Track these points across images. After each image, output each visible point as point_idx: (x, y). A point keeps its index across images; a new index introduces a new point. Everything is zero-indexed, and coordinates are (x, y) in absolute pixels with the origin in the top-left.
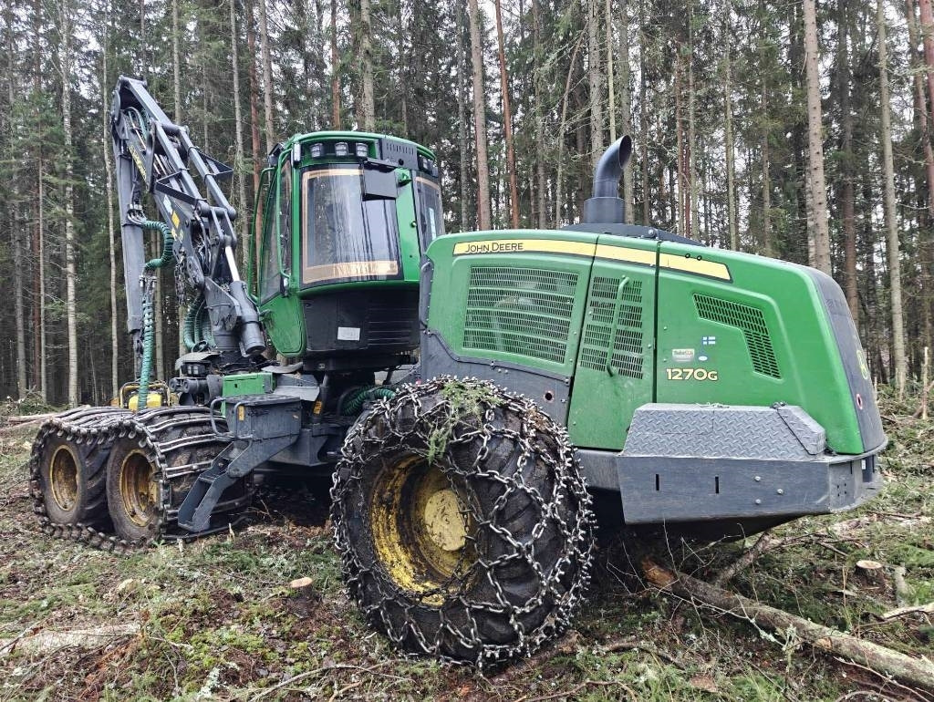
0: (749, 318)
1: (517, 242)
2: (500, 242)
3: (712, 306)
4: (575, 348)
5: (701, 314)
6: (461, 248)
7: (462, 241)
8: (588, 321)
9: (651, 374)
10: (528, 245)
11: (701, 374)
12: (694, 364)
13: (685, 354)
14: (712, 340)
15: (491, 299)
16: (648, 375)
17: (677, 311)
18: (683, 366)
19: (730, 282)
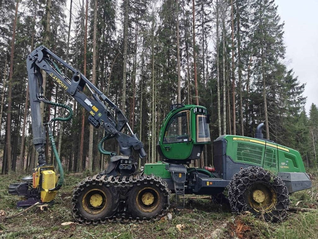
0: (292, 158)
1: (249, 139)
2: (245, 139)
3: (287, 156)
4: (263, 162)
5: (286, 157)
6: (234, 139)
7: (235, 137)
8: (265, 157)
9: (278, 167)
10: (251, 140)
11: (286, 167)
12: (285, 165)
13: (283, 164)
14: (287, 162)
15: (241, 150)
16: (277, 167)
17: (281, 156)
18: (283, 166)
19: (289, 152)
